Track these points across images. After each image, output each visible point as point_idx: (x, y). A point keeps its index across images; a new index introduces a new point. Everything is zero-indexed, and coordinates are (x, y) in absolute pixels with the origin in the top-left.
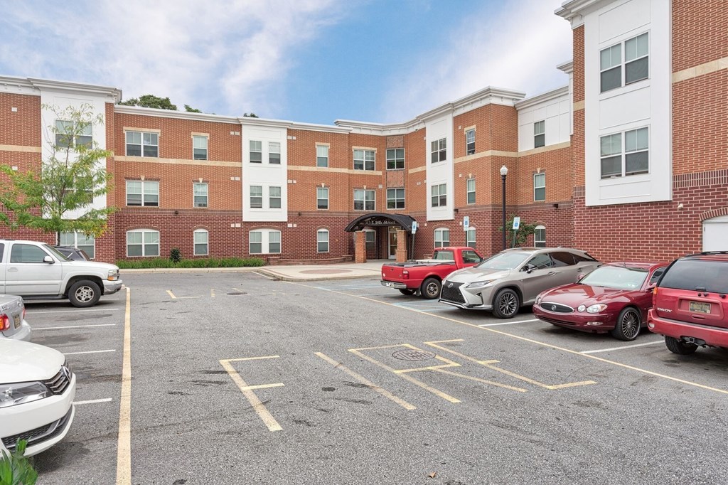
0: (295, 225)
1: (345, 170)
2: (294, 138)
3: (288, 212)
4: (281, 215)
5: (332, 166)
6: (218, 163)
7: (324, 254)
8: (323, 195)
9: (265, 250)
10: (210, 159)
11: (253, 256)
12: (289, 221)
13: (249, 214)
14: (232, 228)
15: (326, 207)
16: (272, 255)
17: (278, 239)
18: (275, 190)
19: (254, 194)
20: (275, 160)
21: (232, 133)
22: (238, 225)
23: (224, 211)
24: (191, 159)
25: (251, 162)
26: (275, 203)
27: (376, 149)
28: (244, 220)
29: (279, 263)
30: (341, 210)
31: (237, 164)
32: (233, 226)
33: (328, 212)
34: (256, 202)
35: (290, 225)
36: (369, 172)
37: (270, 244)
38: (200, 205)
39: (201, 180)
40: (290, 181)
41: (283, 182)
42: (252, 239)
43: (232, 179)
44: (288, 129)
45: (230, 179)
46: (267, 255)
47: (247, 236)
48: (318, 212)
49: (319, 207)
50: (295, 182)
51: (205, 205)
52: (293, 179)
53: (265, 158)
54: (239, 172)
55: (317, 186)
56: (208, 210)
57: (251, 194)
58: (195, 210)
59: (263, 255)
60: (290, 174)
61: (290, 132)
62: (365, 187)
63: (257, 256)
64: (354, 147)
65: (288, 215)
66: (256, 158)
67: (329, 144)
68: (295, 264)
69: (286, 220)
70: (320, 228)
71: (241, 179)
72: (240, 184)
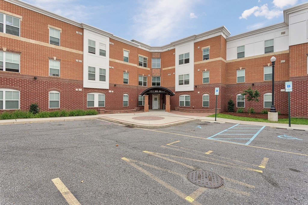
0: (113, 92)
1: (136, 65)
2: (113, 44)
3: (109, 84)
4: (105, 85)
5: (130, 62)
6: (68, 49)
7: (126, 107)
8: (126, 76)
9: (96, 105)
10: (62, 46)
11: (89, 108)
12: (110, 89)
13: (87, 83)
14: (76, 91)
15: (127, 83)
16: (100, 108)
17: (103, 99)
18: (102, 70)
19: (91, 72)
20: (103, 53)
21: (77, 32)
22: (80, 90)
23: (71, 80)
24: (48, 43)
25: (89, 52)
26: (102, 78)
27: (147, 57)
28: (84, 87)
29: (106, 112)
30: (134, 85)
31: (80, 52)
32: (77, 90)
33: (128, 85)
34: (92, 77)
35: (110, 91)
36: (145, 68)
37: (99, 101)
38: (54, 75)
39: (55, 58)
40: (111, 67)
41: (107, 67)
42: (89, 99)
43: (77, 60)
44: (110, 38)
45: (75, 61)
46: (97, 108)
47: (86, 96)
48: (124, 85)
49: (124, 83)
50: (113, 68)
51: (57, 75)
52: (112, 66)
53: (97, 52)
54: (81, 57)
55: (124, 71)
56: (59, 79)
57: (89, 71)
58: (50, 78)
59: (95, 108)
60: (111, 63)
61: (111, 40)
62: (143, 75)
63: (92, 108)
64: (139, 55)
65: (109, 85)
66: (92, 51)
67: (129, 51)
68: (115, 113)
69: (108, 89)
70: (125, 94)
71: (83, 62)
72: (82, 64)
